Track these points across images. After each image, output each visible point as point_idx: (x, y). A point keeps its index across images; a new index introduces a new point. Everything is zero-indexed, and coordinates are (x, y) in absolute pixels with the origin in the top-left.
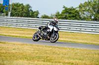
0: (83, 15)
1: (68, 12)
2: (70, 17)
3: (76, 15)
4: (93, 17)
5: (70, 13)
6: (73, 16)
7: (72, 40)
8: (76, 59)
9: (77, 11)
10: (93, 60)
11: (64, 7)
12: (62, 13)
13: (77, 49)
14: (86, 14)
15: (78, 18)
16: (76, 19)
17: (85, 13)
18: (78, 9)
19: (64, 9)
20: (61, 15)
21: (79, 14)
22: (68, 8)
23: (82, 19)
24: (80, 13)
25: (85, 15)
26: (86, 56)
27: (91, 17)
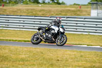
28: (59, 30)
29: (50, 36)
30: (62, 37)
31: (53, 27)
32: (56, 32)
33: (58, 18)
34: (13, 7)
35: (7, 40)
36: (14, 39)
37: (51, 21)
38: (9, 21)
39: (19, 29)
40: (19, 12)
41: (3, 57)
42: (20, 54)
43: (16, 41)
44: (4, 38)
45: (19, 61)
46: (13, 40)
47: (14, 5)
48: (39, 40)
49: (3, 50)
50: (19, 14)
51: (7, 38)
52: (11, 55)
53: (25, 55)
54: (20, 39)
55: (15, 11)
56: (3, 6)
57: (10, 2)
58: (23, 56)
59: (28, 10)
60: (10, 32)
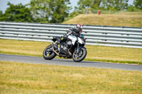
0: (36, 15)
1: (14, 11)
2: (17, 18)
3: (26, 15)
4: (50, 19)
5: (18, 12)
6: (22, 17)
7: (20, 51)
8: (27, 78)
9: (27, 9)
10: (50, 81)
11: (9, 4)
12: (6, 12)
13: (29, 65)
14: (41, 14)
15: (29, 19)
16: (26, 20)
17: (39, 12)
18: (29, 7)
19: (9, 6)
20: (5, 15)
21: (30, 13)
22: (15, 5)
23: (35, 22)
24: (32, 12)
25: (39, 16)
26: (41, 74)
27: (47, 17)
28: (77, 41)
29: (65, 48)
30: (80, 50)
31: (70, 37)
32: (73, 43)
34: (113, 15)
35: (104, 60)
36: (114, 59)
37: (68, 29)
38: (108, 35)
39: (121, 46)
40: (121, 21)
41: (98, 83)
42: (121, 81)
43: (117, 62)
44: (100, 58)
45: (121, 90)
46: (112, 61)
47: (114, 13)
48: (53, 54)
49: (99, 75)
50: (121, 25)
51: (104, 58)
52: (110, 82)
53: (129, 81)
54: (122, 60)
55: (116, 21)
56: (99, 13)
57: (108, 9)
58: (127, 83)
59: (134, 19)
60: (109, 50)
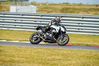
28: (60, 30)
30: (64, 36)
33: (58, 18)
